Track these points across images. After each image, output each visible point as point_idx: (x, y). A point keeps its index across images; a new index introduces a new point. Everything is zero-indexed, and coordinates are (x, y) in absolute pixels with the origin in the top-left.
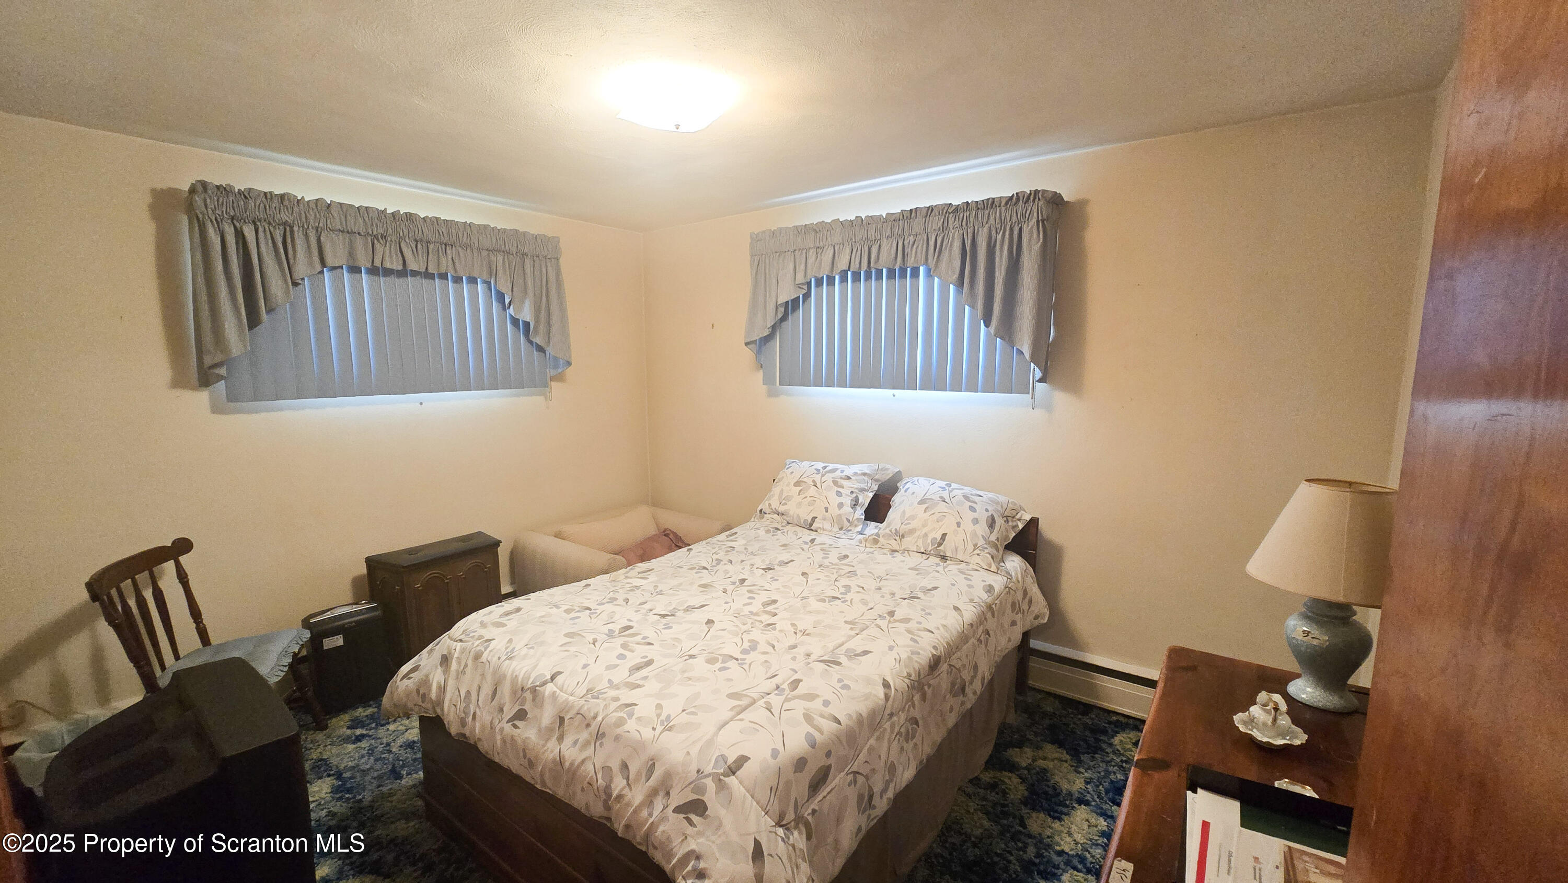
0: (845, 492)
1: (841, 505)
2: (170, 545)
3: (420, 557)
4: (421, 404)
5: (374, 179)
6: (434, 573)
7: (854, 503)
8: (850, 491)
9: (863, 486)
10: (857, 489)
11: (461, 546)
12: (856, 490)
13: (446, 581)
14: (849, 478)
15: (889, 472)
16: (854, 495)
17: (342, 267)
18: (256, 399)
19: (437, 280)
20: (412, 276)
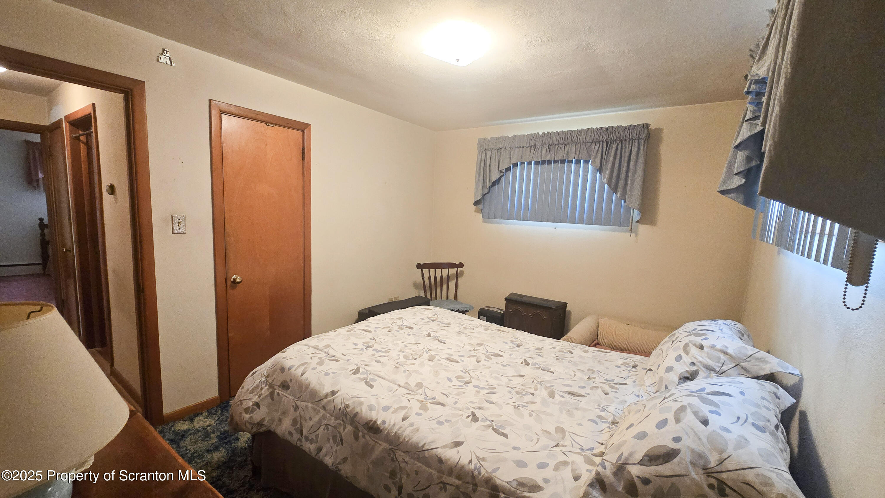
0: (687, 360)
1: (669, 369)
2: (458, 264)
3: (523, 299)
4: (555, 228)
5: (550, 118)
6: (518, 308)
7: (687, 375)
8: (691, 361)
9: (711, 363)
10: (701, 362)
11: (529, 300)
12: (699, 364)
13: (523, 315)
14: (701, 347)
15: (765, 366)
16: (695, 368)
17: (524, 163)
18: (495, 218)
19: (566, 164)
20: (554, 163)
